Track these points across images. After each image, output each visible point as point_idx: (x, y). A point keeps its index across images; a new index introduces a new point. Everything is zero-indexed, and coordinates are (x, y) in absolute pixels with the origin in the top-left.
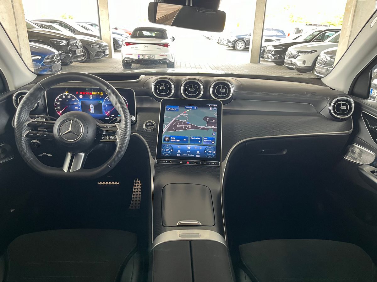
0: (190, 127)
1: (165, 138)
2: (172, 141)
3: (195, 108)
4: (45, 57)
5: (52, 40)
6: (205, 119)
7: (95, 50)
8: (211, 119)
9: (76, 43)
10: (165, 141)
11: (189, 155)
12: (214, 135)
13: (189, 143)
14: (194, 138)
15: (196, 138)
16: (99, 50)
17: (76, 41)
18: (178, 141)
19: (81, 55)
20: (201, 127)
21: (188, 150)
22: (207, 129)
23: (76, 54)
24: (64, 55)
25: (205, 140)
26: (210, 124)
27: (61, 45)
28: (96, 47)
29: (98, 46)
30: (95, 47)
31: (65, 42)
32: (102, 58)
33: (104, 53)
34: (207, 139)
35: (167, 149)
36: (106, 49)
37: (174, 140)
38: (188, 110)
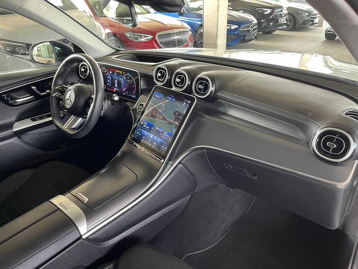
0: (161, 118)
1: (142, 121)
2: (144, 126)
3: (173, 100)
4: (241, 26)
5: (257, 9)
6: (175, 113)
7: (303, 18)
8: (180, 114)
9: (281, 11)
10: (140, 124)
11: (148, 143)
12: (174, 131)
13: (153, 132)
14: (159, 129)
15: (160, 130)
16: (308, 18)
17: (281, 10)
18: (148, 127)
19: (284, 23)
20: (168, 120)
21: (150, 139)
22: (171, 124)
23: (278, 22)
24: (265, 24)
25: (165, 134)
26: (176, 119)
27: (265, 13)
28: (305, 15)
29: (307, 14)
30: (303, 15)
31: (269, 11)
32: (308, 26)
33: (313, 21)
34: (167, 133)
35: (138, 132)
36: (315, 18)
37: (146, 126)
38: (167, 101)
